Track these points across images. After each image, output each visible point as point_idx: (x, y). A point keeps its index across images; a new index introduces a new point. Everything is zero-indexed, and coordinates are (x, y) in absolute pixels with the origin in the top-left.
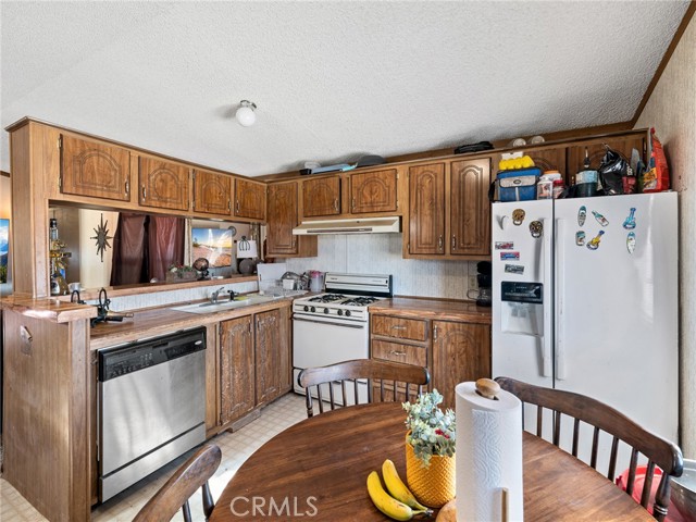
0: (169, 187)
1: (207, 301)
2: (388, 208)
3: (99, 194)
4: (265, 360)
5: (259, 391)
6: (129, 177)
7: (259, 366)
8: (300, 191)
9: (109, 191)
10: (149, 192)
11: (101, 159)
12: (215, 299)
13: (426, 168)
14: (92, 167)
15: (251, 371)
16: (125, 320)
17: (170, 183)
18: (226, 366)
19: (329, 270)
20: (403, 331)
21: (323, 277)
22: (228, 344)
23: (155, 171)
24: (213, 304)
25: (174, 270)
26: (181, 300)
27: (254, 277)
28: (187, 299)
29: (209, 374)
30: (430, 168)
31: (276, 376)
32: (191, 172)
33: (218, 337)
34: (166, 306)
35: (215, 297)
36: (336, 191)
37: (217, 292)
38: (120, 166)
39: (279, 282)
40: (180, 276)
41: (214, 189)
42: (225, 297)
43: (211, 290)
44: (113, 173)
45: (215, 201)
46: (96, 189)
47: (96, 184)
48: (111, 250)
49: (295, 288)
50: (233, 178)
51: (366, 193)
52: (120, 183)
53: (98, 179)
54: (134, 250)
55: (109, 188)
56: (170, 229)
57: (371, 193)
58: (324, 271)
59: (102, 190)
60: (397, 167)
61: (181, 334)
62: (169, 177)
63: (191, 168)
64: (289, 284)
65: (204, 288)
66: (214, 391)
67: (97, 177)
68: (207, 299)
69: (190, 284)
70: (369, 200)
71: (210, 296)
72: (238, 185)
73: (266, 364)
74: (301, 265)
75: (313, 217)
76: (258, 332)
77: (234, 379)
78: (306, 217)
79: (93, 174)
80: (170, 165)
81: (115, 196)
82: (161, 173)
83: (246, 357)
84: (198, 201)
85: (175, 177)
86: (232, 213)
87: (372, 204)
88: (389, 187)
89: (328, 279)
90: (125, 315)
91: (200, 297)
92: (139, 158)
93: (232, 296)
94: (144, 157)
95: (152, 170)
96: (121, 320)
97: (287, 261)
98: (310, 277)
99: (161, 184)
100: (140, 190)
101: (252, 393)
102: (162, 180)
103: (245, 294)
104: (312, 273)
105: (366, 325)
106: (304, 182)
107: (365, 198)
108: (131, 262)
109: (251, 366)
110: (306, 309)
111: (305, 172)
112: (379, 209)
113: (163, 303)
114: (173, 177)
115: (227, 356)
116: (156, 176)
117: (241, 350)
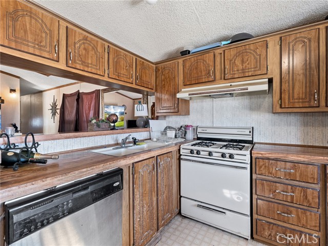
0: (90, 55)
1: (117, 145)
2: (259, 72)
3: (31, 50)
4: (164, 193)
5: (160, 218)
6: (58, 41)
7: (160, 198)
8: (181, 67)
9: (40, 49)
10: (75, 56)
11: (33, 21)
12: (124, 144)
13: (298, 35)
14: (25, 25)
15: (155, 202)
16: (49, 162)
17: (92, 53)
18: (137, 202)
19: (199, 124)
20: (290, 174)
21: (195, 130)
22: (139, 182)
23: (79, 41)
24: (122, 147)
25: (94, 121)
26: (99, 144)
27: (147, 129)
28: (104, 144)
29: (125, 210)
30: (302, 35)
31: (171, 205)
32: (106, 47)
33: (131, 176)
34: (87, 149)
35: (124, 142)
36: (211, 63)
37: (126, 138)
38: (50, 30)
39: (164, 132)
40: (98, 126)
41: (122, 63)
42: (130, 142)
43: (121, 137)
44: (44, 35)
45: (123, 72)
46: (28, 45)
47: (28, 41)
48: (59, 115)
49: (176, 137)
50: (134, 58)
51: (238, 62)
52: (51, 45)
53: (30, 37)
54: (71, 116)
55: (41, 48)
56: (91, 103)
57: (243, 62)
58: (195, 125)
59: (34, 47)
60: (268, 39)
61: (101, 177)
62: (90, 48)
63: (107, 44)
64: (171, 134)
65: (115, 136)
66: (128, 225)
67: (30, 36)
68: (117, 144)
69: (105, 132)
70: (241, 67)
71: (120, 141)
72: (138, 63)
73: (164, 196)
74: (177, 121)
75: (191, 85)
76: (159, 171)
77: (143, 212)
78: (185, 85)
79: (25, 31)
80: (90, 38)
81: (46, 55)
82: (84, 43)
83: (151, 192)
84: (111, 69)
85: (95, 48)
86: (134, 82)
87: (243, 71)
88: (260, 55)
89: (199, 130)
90: (51, 157)
91: (112, 142)
92: (67, 27)
93: (135, 142)
94: (71, 28)
95: (77, 40)
96: (45, 163)
97: (167, 119)
98: (185, 129)
99: (84, 52)
100: (68, 53)
101: (155, 221)
102: (85, 49)
103: (143, 141)
104: (187, 127)
105: (248, 166)
106: (184, 61)
107: (237, 66)
108: (70, 122)
109: (155, 199)
110: (192, 152)
111: (185, 53)
112: (250, 74)
113: (86, 146)
114: (93, 48)
115: (138, 193)
116: (80, 45)
117: (148, 186)
